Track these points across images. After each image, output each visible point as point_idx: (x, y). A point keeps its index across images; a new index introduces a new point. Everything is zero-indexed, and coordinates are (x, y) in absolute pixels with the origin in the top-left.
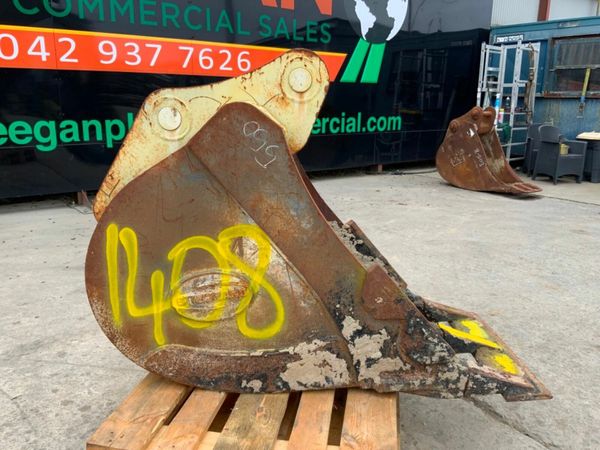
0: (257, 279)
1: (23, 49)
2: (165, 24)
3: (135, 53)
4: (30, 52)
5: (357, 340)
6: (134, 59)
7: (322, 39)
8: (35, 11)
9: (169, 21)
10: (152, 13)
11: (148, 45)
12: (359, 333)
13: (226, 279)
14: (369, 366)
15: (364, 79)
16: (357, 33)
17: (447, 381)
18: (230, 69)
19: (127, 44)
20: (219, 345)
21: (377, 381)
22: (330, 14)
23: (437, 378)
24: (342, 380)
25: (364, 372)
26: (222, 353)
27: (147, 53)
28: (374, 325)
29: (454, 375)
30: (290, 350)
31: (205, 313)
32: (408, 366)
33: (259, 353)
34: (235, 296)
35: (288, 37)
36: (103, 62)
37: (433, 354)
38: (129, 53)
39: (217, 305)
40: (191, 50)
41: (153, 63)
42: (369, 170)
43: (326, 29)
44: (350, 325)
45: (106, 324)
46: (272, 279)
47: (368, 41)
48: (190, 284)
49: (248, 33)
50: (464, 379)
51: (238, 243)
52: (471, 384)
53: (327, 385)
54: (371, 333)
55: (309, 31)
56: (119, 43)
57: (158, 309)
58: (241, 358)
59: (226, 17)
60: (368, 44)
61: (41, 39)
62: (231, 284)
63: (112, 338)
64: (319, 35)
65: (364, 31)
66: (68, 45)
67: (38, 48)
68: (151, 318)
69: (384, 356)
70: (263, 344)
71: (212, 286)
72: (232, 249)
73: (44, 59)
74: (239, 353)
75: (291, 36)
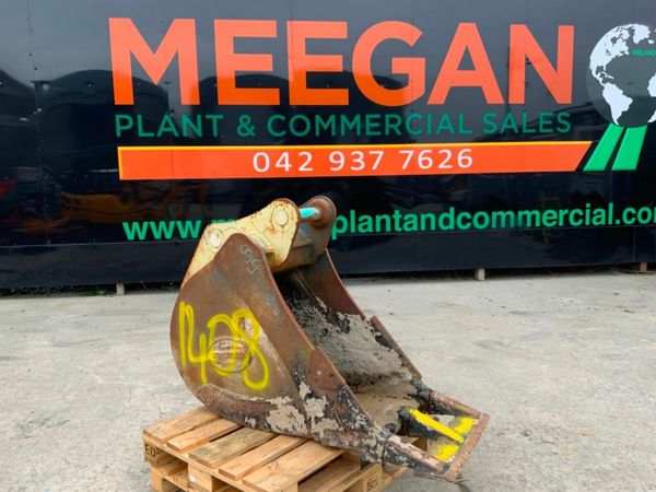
0: (253, 348)
1: (273, 162)
2: (387, 132)
3: (358, 160)
4: (278, 165)
5: (308, 401)
6: (358, 165)
7: (559, 129)
8: (284, 133)
9: (392, 130)
10: (377, 125)
11: (372, 152)
12: (309, 396)
13: (235, 344)
14: (317, 422)
15: (616, 166)
16: (606, 118)
17: (368, 447)
18: (450, 167)
19: (353, 153)
20: (234, 389)
21: (322, 435)
22: (570, 102)
23: (361, 443)
24: (302, 431)
25: (315, 428)
26: (235, 395)
27: (370, 160)
28: (320, 392)
29: (373, 443)
30: (272, 401)
31: (225, 366)
32: (341, 429)
33: (254, 399)
34: (241, 357)
35: (516, 131)
36: (333, 169)
37: (355, 421)
38: (355, 161)
39: (231, 361)
40: (411, 153)
41: (375, 167)
42: (629, 268)
43: (564, 118)
44: (304, 390)
45: (179, 364)
46: (261, 349)
47: (620, 125)
48: (217, 345)
49: (471, 132)
50: (380, 448)
51: (242, 321)
52: (386, 453)
53: (294, 433)
54: (317, 397)
55: (542, 122)
56: (346, 153)
57: (203, 359)
58: (244, 401)
59: (448, 120)
60: (621, 129)
61: (286, 155)
62: (238, 348)
63: (182, 374)
64: (555, 124)
65: (616, 115)
66: (305, 157)
67: (283, 162)
68: (199, 363)
69: (325, 416)
70: (257, 393)
71: (229, 348)
72: (239, 324)
73: (287, 169)
74: (244, 397)
75: (520, 129)
